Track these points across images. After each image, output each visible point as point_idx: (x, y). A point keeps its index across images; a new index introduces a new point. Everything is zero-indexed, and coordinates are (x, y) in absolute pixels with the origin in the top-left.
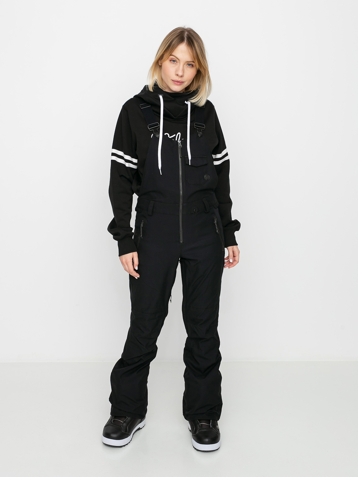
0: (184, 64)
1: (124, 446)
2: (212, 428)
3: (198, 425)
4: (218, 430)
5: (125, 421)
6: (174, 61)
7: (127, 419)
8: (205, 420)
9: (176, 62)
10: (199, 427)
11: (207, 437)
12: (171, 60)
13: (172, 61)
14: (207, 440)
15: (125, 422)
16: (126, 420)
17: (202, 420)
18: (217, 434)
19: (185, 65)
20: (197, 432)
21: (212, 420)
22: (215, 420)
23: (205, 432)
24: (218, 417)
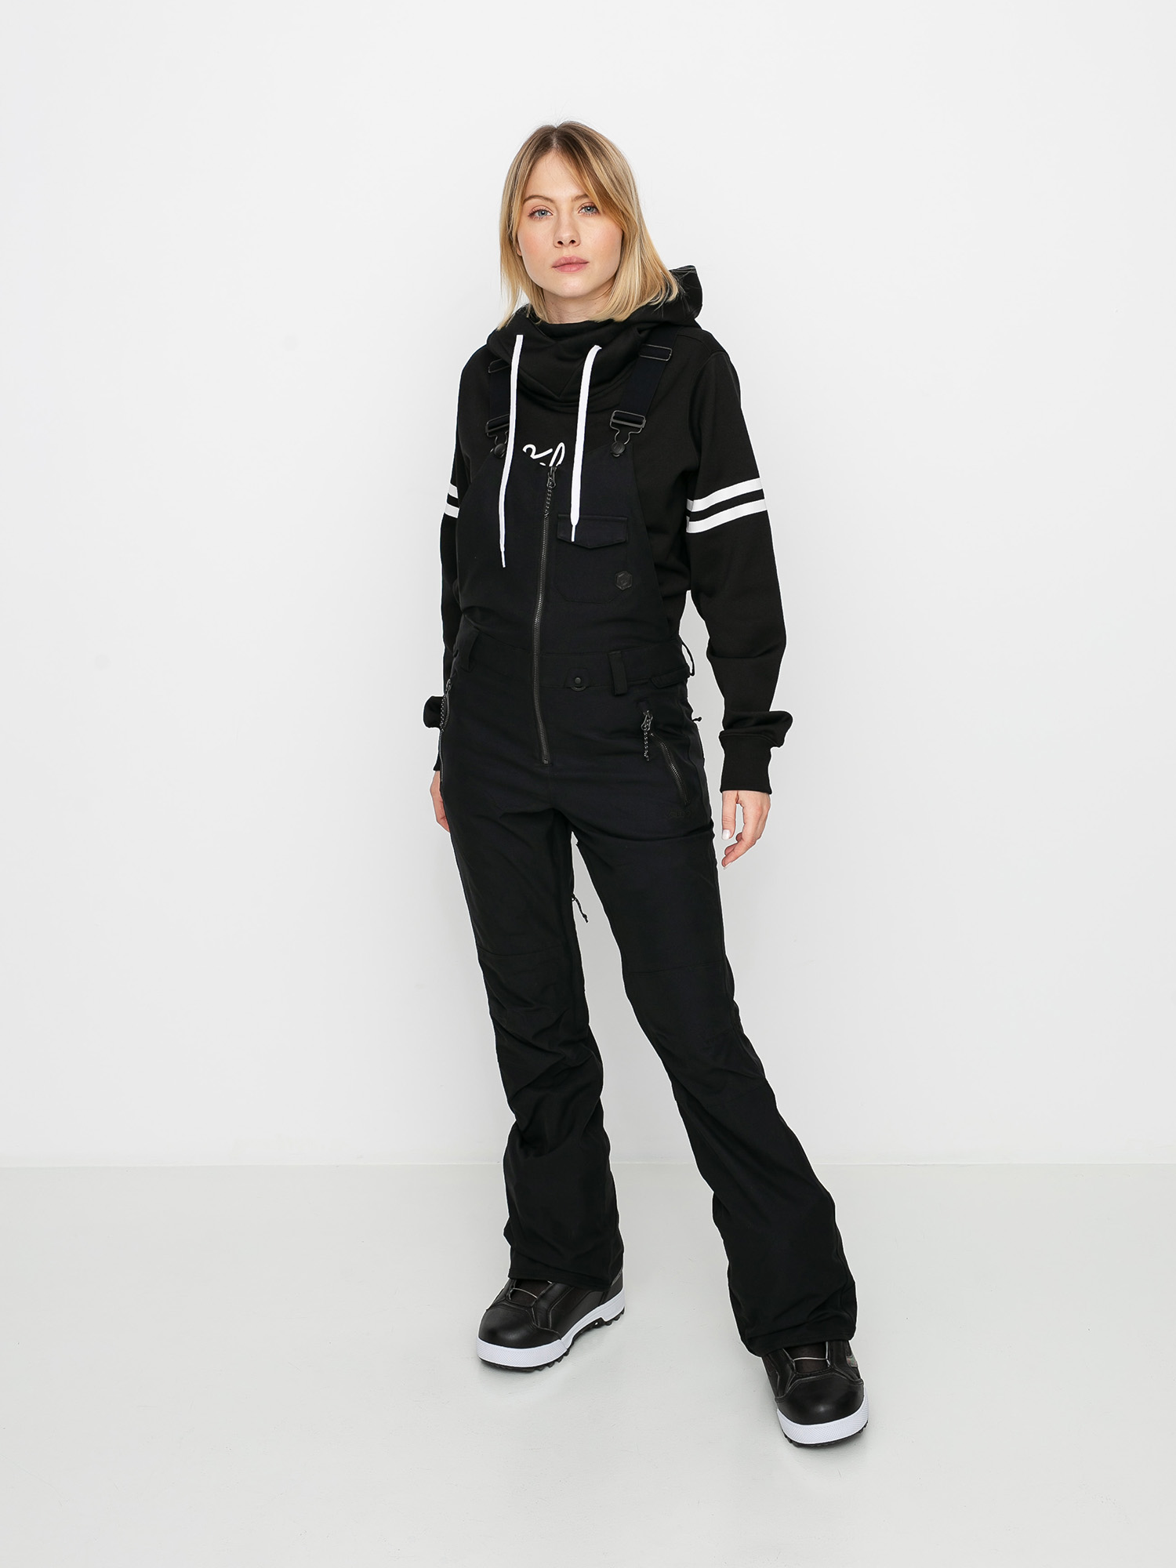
0: (572, 210)
1: (550, 1365)
2: (832, 1370)
3: (788, 1365)
4: (856, 1369)
5: (544, 1294)
6: (543, 212)
7: (552, 1287)
8: (806, 1345)
9: (548, 214)
10: (791, 1372)
11: (819, 1399)
12: (532, 215)
13: (537, 214)
14: (822, 1409)
15: (543, 1297)
16: (547, 1292)
17: (797, 1347)
18: (852, 1385)
19: (576, 212)
20: (789, 1389)
21: (830, 1342)
22: (839, 1340)
23: (813, 1382)
24: (847, 1325)
